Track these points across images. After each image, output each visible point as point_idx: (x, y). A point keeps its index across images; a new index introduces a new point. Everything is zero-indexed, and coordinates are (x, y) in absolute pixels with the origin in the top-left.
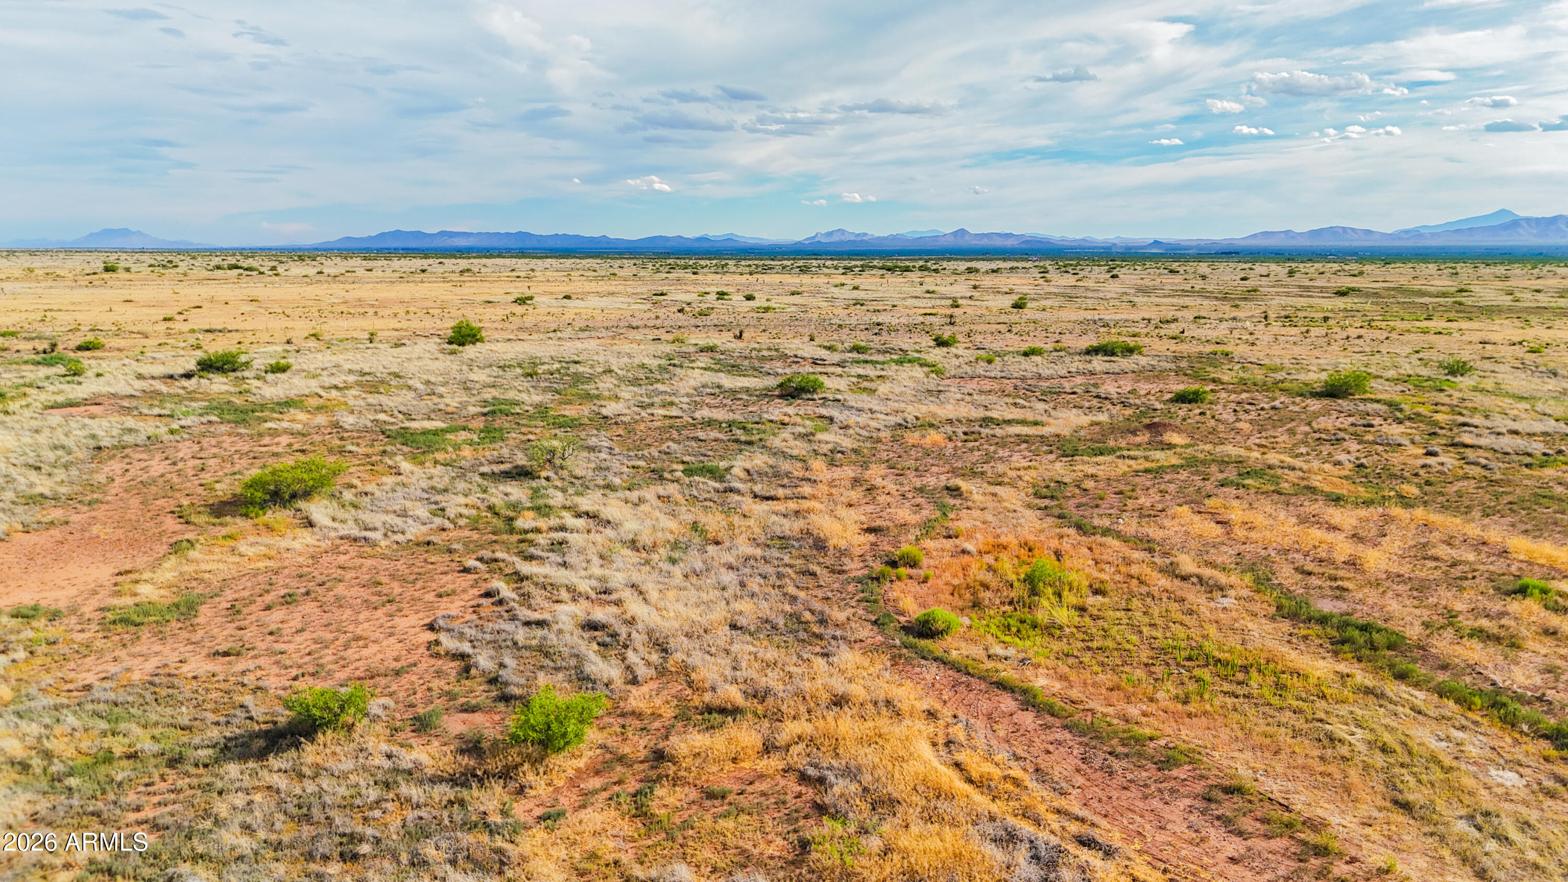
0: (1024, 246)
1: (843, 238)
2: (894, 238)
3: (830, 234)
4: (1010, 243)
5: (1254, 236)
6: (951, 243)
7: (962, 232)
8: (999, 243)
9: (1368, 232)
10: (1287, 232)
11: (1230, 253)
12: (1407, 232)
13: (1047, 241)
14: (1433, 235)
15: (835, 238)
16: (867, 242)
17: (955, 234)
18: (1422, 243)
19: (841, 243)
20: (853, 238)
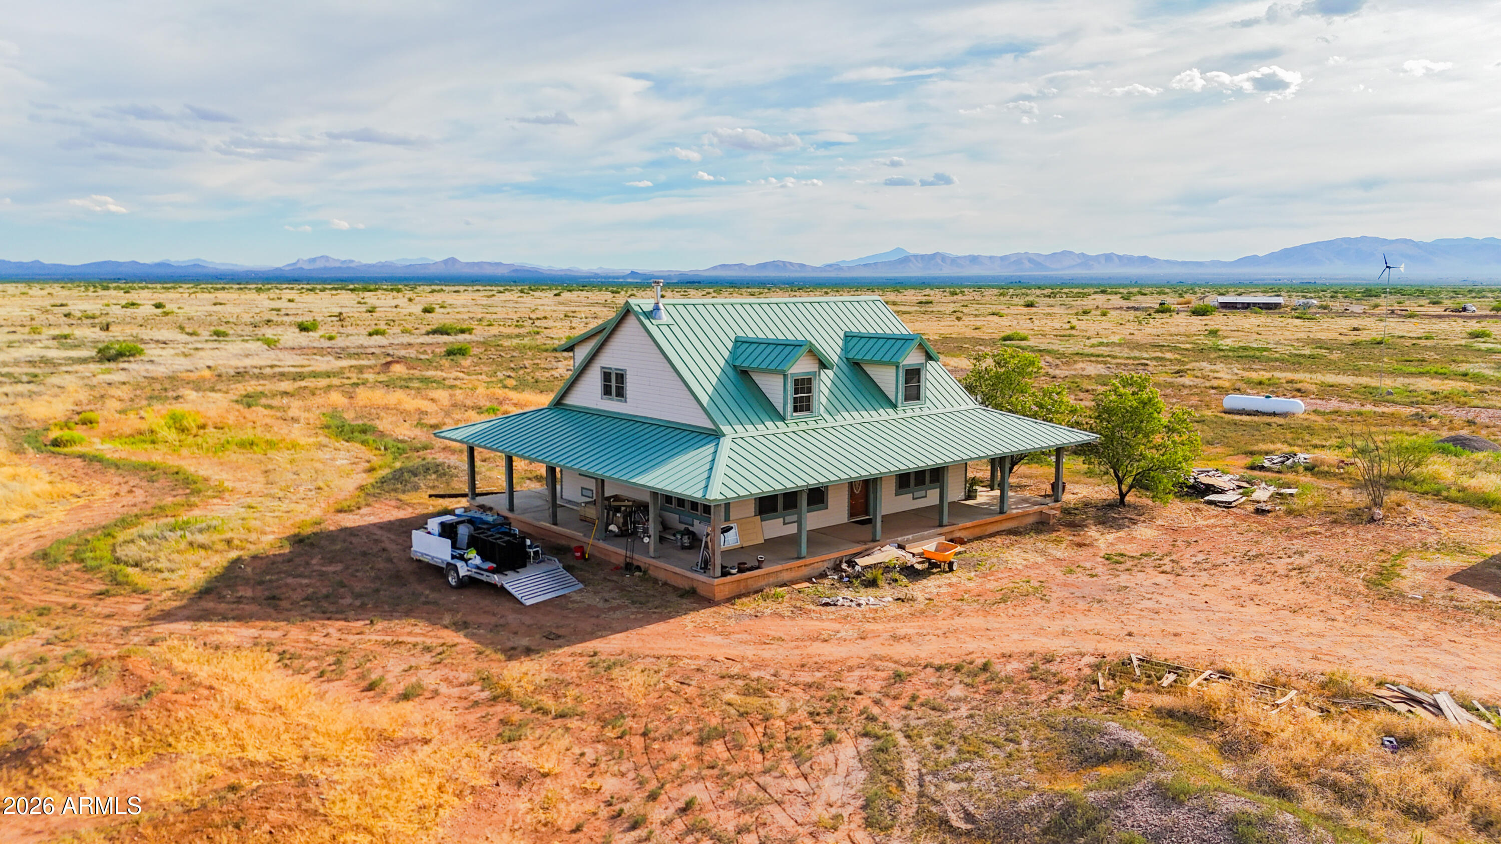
0: (513, 274)
1: (327, 265)
2: (383, 265)
3: (313, 260)
4: (500, 272)
5: (715, 268)
6: (442, 271)
7: (453, 260)
8: (489, 271)
9: (802, 266)
10: (740, 265)
11: (694, 282)
12: (830, 266)
13: (535, 271)
14: (850, 268)
15: (319, 265)
16: (353, 268)
17: (446, 262)
18: (842, 275)
19: (325, 269)
20: (338, 265)
